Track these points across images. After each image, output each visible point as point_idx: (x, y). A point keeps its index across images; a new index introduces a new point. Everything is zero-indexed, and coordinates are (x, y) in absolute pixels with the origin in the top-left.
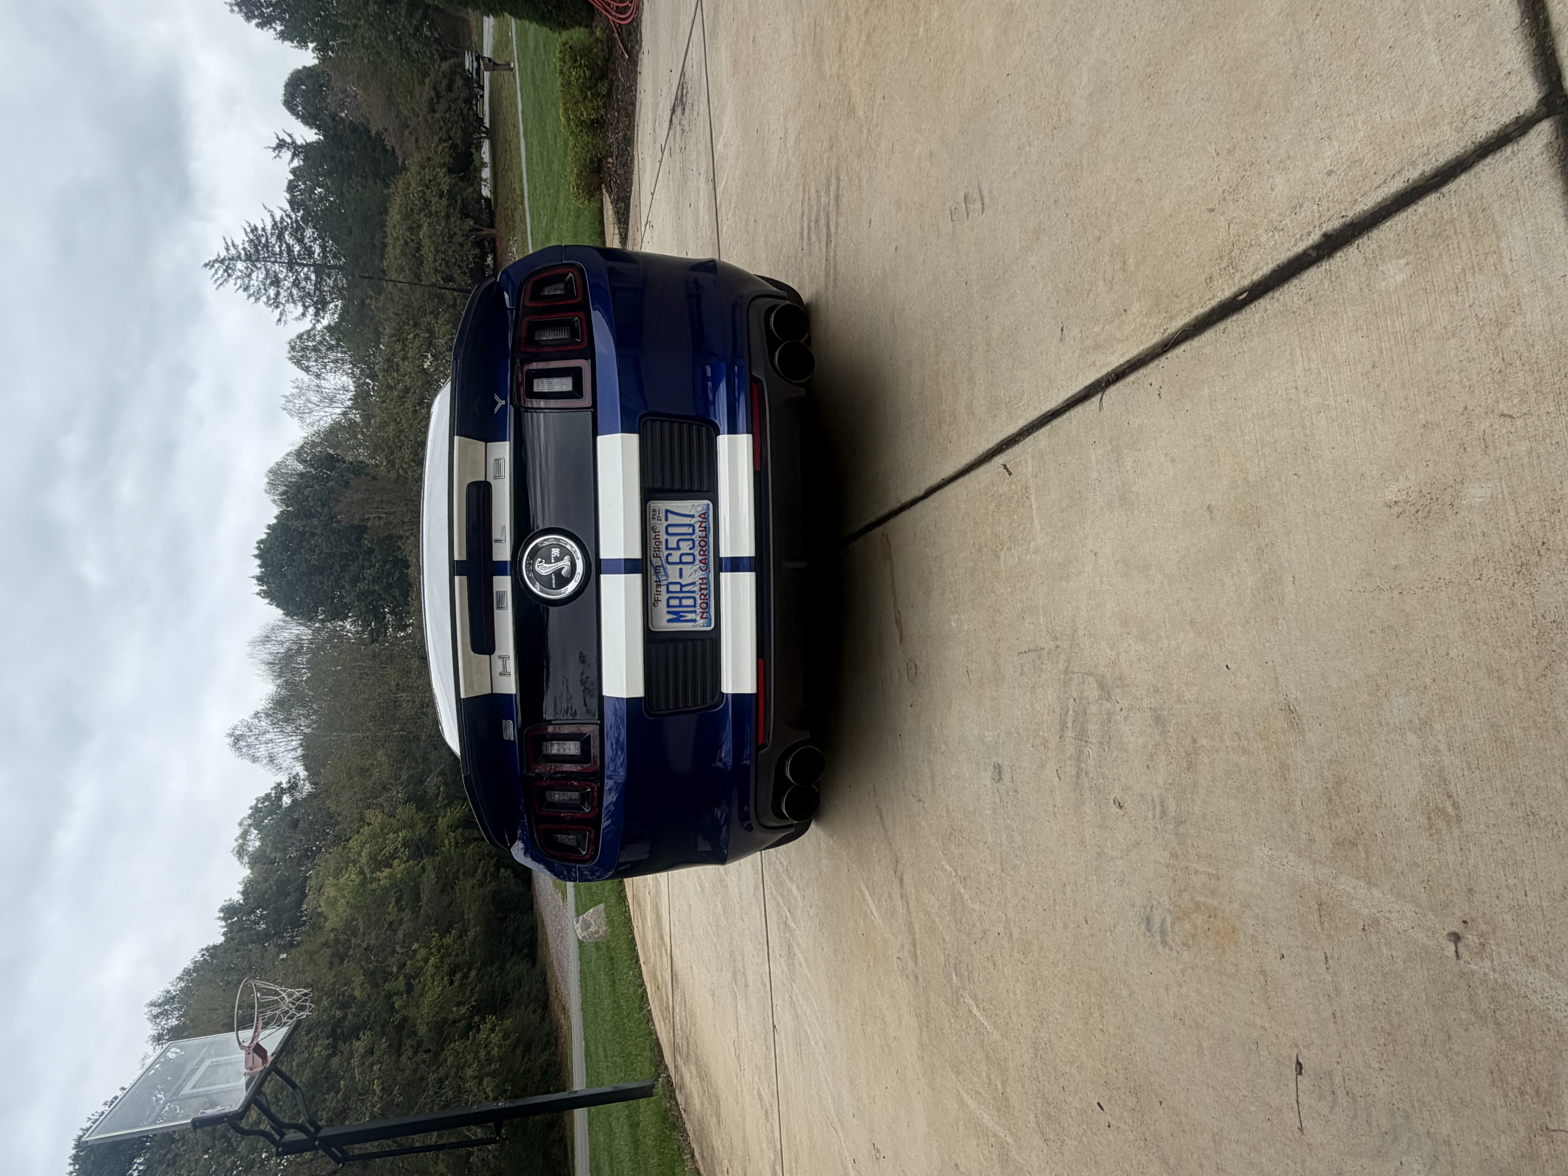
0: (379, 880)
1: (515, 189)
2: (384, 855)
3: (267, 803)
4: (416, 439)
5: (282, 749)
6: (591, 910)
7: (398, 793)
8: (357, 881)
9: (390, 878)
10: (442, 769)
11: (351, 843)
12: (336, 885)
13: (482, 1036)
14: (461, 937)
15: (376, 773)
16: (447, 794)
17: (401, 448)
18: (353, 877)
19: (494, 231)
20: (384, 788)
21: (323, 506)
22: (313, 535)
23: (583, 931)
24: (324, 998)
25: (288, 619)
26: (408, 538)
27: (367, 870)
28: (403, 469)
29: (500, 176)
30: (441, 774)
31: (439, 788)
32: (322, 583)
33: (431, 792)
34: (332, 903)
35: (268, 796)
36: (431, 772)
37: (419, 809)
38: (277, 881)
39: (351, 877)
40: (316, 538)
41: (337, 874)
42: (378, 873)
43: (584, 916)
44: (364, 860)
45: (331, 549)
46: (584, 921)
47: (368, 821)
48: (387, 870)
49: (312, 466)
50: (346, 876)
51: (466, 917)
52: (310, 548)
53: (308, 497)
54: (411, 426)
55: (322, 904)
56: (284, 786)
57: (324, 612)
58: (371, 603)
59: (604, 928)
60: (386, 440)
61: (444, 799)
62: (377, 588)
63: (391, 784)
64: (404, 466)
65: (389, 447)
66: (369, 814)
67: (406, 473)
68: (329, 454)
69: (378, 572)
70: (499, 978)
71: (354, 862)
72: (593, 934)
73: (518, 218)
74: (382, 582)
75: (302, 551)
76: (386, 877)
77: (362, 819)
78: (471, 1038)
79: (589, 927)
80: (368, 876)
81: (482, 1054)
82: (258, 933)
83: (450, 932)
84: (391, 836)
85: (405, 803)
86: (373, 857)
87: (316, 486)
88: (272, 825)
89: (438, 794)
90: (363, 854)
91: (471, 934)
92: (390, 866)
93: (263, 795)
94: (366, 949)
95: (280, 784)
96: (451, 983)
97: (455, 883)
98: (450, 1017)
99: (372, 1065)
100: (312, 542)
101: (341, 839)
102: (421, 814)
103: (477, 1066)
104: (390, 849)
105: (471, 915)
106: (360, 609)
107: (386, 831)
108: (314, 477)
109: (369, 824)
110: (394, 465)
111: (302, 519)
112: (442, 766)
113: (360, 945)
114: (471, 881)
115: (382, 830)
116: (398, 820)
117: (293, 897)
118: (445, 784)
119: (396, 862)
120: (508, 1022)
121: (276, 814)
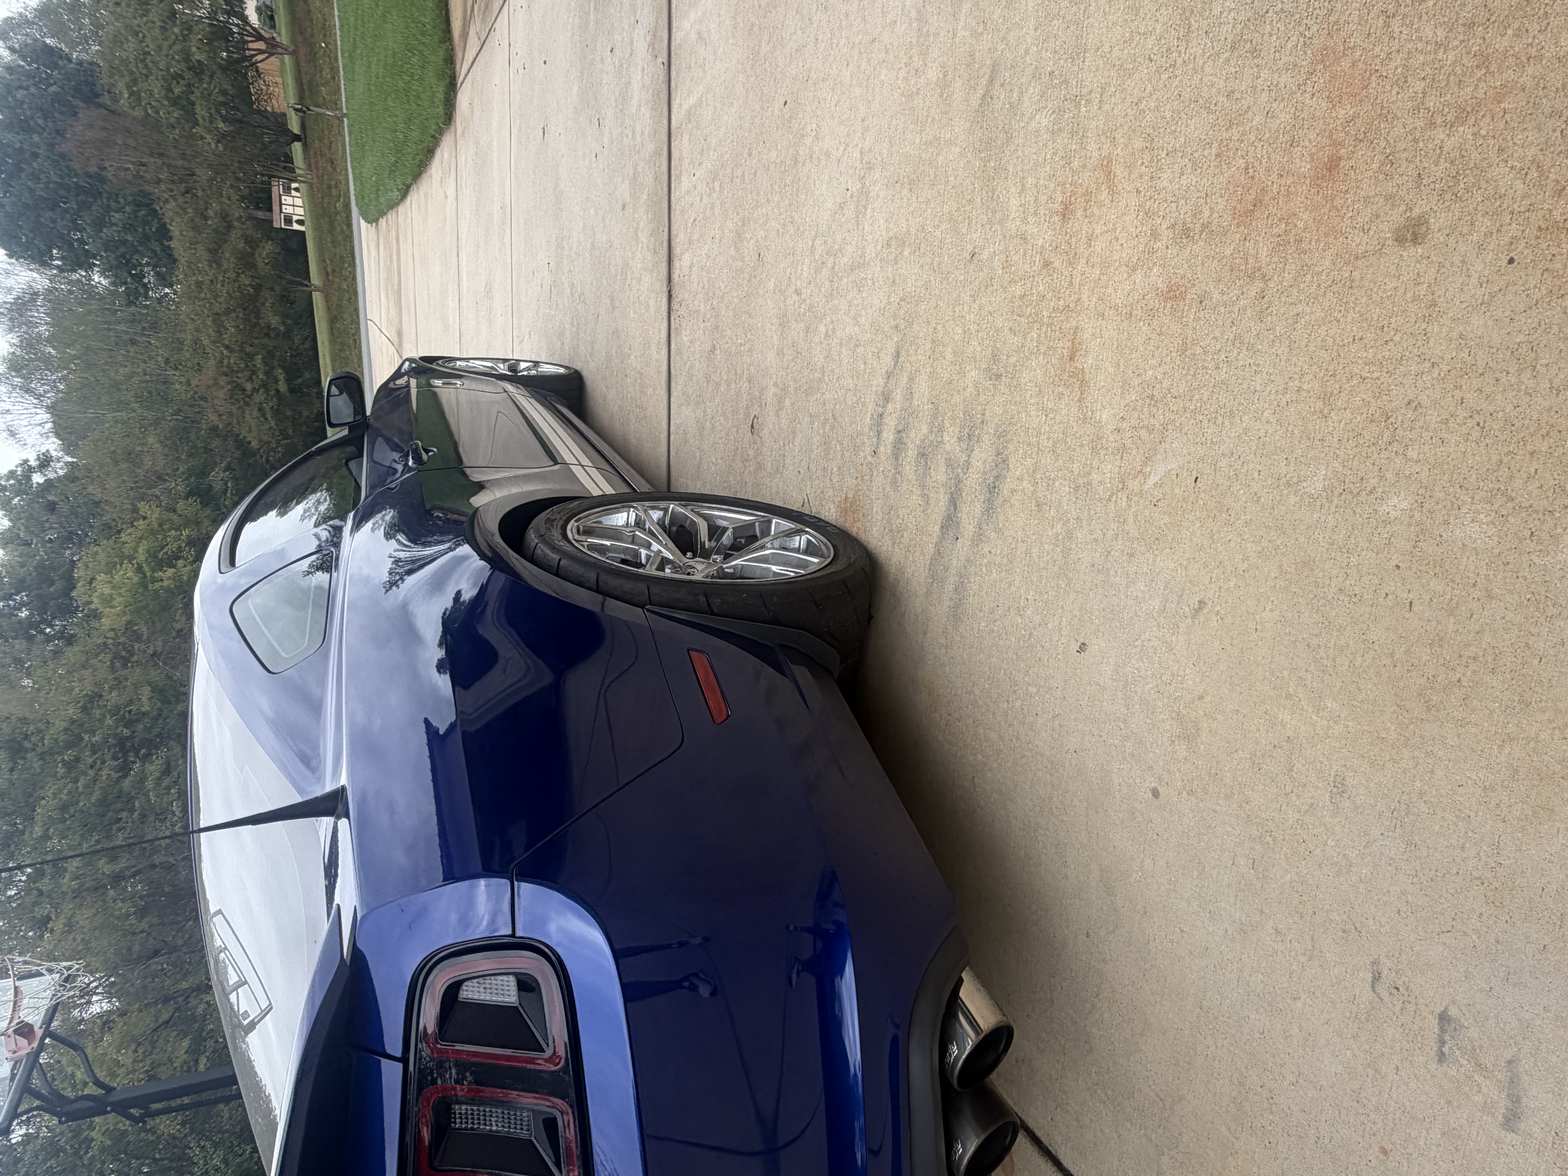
0: (162, 580)
2: (166, 553)
3: (12, 482)
4: (168, 69)
5: (25, 423)
7: (177, 485)
8: (136, 579)
9: (174, 579)
11: (124, 537)
12: (110, 582)
15: (148, 462)
16: (237, 490)
17: (147, 76)
18: (130, 574)
20: (160, 478)
21: (45, 118)
22: (35, 155)
24: (108, 716)
25: (13, 261)
26: (166, 201)
27: (146, 568)
28: (152, 107)
30: (228, 468)
31: (226, 484)
32: (54, 221)
33: (217, 486)
34: (108, 601)
35: (12, 474)
36: (216, 463)
37: (204, 504)
38: (36, 568)
39: (127, 574)
40: (39, 160)
41: (110, 569)
42: (160, 573)
44: (141, 556)
45: (61, 177)
47: (144, 514)
48: (172, 570)
49: (24, 58)
50: (122, 572)
52: (33, 174)
53: (22, 103)
54: (160, 48)
55: (95, 600)
56: (33, 463)
57: (62, 258)
58: (123, 256)
60: (124, 62)
62: (129, 238)
63: (168, 474)
64: (153, 103)
65: (132, 73)
66: (143, 507)
67: (157, 112)
68: (46, 45)
69: (129, 218)
71: (131, 558)
74: (136, 231)
75: (23, 175)
76: (169, 578)
77: (135, 510)
80: (148, 574)
82: (20, 622)
84: (173, 533)
85: (187, 498)
86: (152, 555)
87: (33, 90)
88: (22, 507)
89: (226, 491)
90: (140, 550)
92: (174, 566)
93: (6, 472)
94: (152, 655)
95: (26, 461)
99: (168, 788)
100: (35, 165)
101: (112, 531)
102: (208, 511)
104: (171, 547)
106: (109, 262)
107: (166, 527)
108: (29, 75)
109: (144, 518)
110: (139, 99)
111: (18, 133)
112: (229, 459)
113: (145, 651)
115: (160, 525)
116: (180, 515)
117: (59, 585)
118: (235, 479)
119: (180, 563)
121: (27, 494)
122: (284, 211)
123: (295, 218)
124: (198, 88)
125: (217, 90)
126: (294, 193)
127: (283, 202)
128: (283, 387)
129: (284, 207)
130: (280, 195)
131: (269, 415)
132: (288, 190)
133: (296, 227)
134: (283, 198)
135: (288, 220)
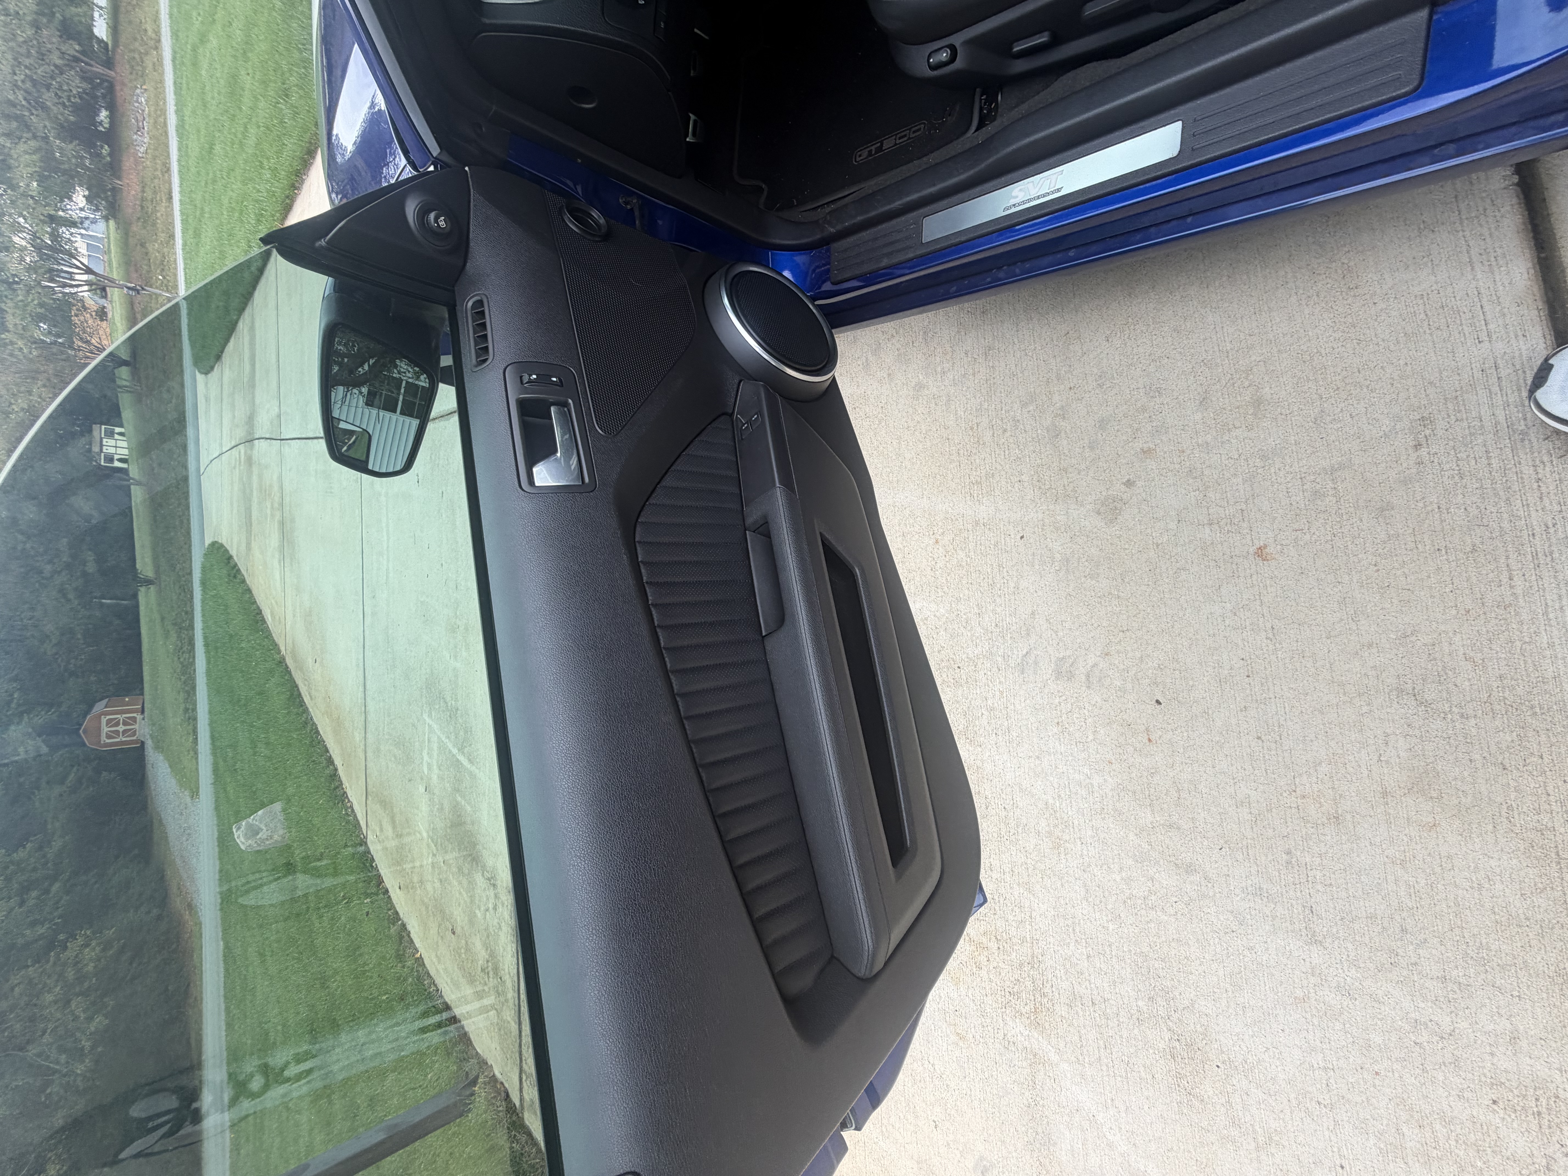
1: (146, 30)
6: (260, 813)
10: (17, 675)
13: (70, 953)
14: (41, 848)
16: (25, 700)
19: (112, 73)
23: (247, 837)
29: (122, 9)
43: (250, 820)
46: (250, 826)
51: (49, 826)
59: (281, 832)
61: (19, 705)
70: (97, 886)
72: (263, 841)
73: (150, 66)
78: (52, 959)
79: (258, 834)
81: (70, 974)
83: (24, 847)
91: (57, 844)
96: (22, 903)
97: (33, 793)
98: (20, 941)
103: (62, 988)
105: (57, 824)
114: (57, 790)
120: (110, 933)
122: (104, 450)
123: (116, 457)
124: (11, 299)
125: (36, 302)
126: (116, 437)
127: (104, 443)
128: (91, 568)
129: (104, 448)
130: (101, 439)
131: (71, 596)
132: (110, 434)
133: (117, 464)
134: (105, 440)
135: (110, 459)
